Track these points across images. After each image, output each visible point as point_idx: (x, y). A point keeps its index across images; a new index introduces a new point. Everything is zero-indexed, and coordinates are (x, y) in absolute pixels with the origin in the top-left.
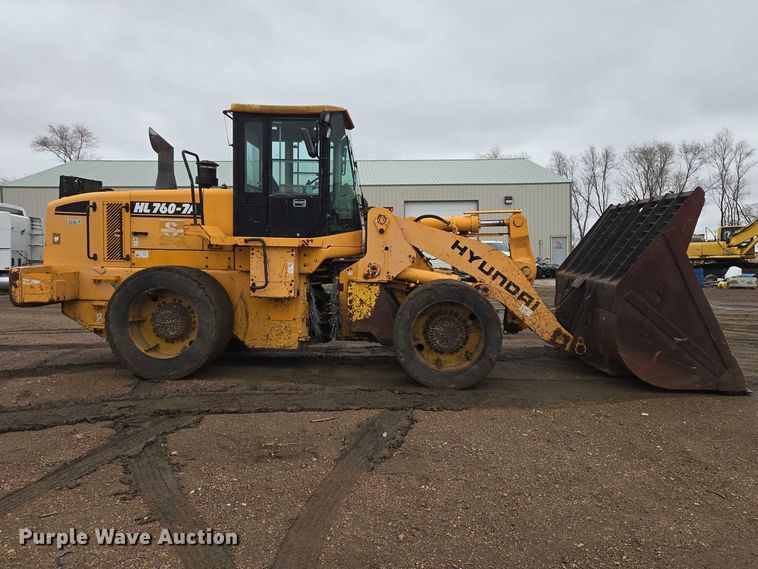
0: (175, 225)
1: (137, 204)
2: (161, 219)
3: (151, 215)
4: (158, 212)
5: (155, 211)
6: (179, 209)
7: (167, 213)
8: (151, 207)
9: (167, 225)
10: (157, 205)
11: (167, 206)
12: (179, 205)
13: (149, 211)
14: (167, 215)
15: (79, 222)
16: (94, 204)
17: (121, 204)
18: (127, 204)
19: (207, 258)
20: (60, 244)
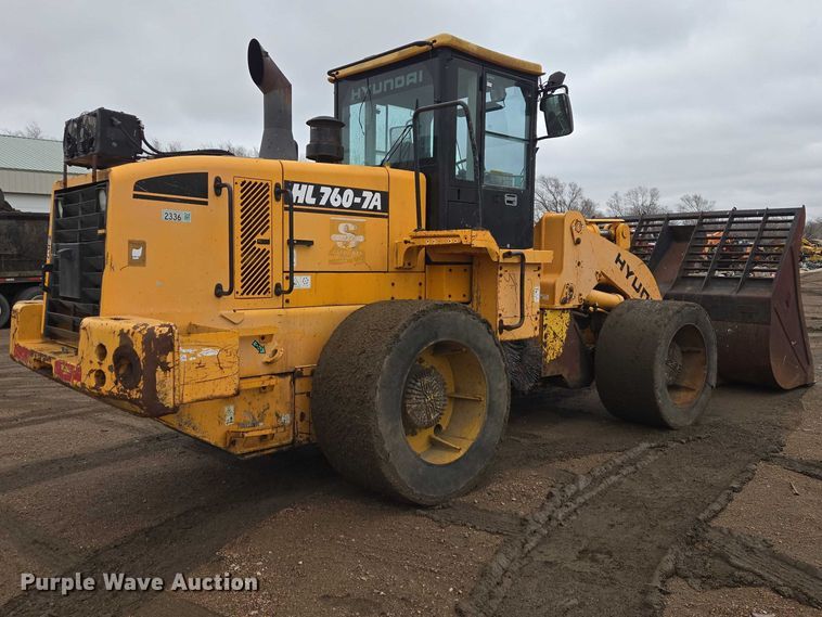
0: (352, 228)
1: (296, 186)
2: (333, 217)
3: (316, 209)
4: (328, 204)
5: (323, 202)
6: (358, 200)
7: (341, 207)
8: (317, 194)
9: (341, 227)
10: (325, 190)
11: (341, 193)
12: (358, 193)
13: (313, 201)
14: (341, 211)
15: (187, 218)
16: (218, 180)
17: (267, 184)
18: (277, 185)
19: (393, 284)
20: (144, 266)
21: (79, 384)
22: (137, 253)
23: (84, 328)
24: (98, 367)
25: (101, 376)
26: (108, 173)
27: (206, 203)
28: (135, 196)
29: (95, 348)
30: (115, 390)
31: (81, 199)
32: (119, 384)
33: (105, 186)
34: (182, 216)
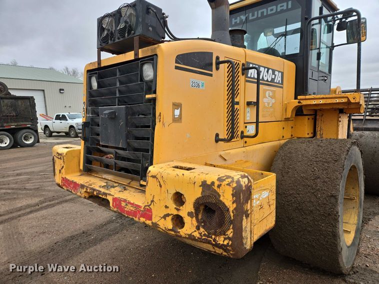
0: (271, 94)
4: (263, 79)
5: (261, 77)
6: (273, 77)
9: (267, 94)
10: (262, 69)
11: (268, 72)
12: (274, 72)
14: (267, 83)
15: (202, 86)
16: (218, 58)
17: (239, 63)
18: (243, 65)
19: (283, 128)
20: (181, 122)
21: (149, 222)
22: (177, 112)
23: (154, 177)
24: (175, 212)
25: (179, 221)
26: (155, 49)
27: (211, 75)
28: (177, 68)
29: (171, 196)
30: (197, 235)
31: (118, 73)
32: (202, 230)
33: (152, 60)
34: (200, 85)
